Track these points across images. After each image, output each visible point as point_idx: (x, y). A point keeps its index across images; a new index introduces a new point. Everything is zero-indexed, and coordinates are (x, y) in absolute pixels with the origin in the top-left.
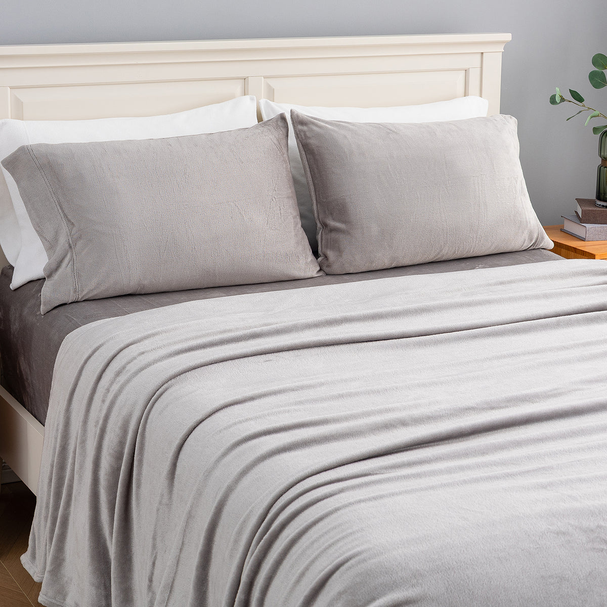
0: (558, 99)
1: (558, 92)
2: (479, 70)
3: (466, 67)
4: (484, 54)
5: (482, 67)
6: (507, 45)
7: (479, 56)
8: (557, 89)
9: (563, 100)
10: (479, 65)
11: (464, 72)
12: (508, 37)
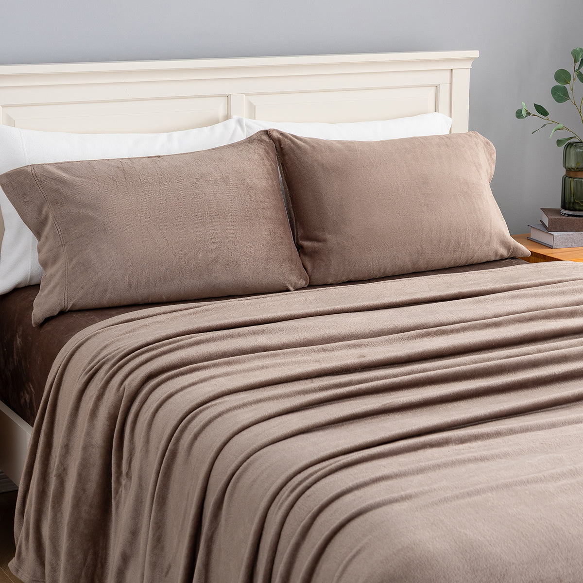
0: (524, 113)
1: (524, 106)
2: (448, 86)
3: (436, 83)
4: (454, 71)
5: (451, 84)
6: (475, 62)
7: (448, 73)
8: (523, 104)
9: (528, 114)
10: (449, 82)
11: (434, 88)
12: (475, 54)
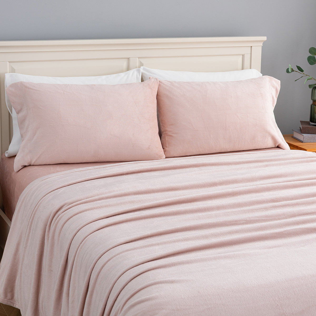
0: (290, 70)
1: (290, 67)
2: (249, 55)
3: (243, 53)
4: (252, 47)
5: (251, 54)
6: (265, 43)
7: (250, 48)
8: (290, 65)
11: (242, 56)
12: (265, 38)
